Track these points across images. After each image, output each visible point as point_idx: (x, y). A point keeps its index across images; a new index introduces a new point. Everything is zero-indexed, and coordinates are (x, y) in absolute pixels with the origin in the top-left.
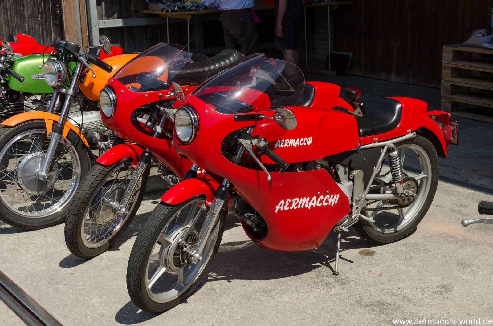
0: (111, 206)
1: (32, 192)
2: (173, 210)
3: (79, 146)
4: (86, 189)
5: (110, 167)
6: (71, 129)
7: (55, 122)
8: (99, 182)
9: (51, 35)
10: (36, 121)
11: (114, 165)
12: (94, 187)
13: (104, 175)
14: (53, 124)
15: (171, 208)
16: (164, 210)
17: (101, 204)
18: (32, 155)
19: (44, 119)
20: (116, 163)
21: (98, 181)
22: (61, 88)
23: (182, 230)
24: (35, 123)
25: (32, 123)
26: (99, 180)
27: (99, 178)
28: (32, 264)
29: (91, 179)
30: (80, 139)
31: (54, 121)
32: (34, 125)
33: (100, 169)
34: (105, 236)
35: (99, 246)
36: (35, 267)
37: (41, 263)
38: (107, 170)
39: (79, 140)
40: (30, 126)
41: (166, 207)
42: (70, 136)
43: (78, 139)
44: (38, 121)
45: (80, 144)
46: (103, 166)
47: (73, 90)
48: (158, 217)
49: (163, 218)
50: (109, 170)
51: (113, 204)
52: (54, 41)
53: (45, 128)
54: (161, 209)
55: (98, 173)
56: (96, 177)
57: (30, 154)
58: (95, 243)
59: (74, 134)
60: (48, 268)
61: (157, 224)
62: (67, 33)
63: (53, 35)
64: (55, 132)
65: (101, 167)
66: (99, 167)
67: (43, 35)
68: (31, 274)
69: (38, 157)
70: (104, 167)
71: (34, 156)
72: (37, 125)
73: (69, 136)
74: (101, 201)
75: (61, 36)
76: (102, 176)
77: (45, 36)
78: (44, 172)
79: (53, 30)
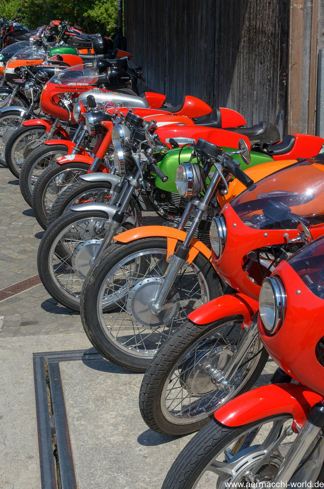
0: (211, 374)
1: (143, 326)
2: (230, 434)
3: (210, 275)
4: (167, 353)
5: (204, 327)
6: (200, 252)
7: (180, 242)
8: (186, 345)
9: (276, 108)
10: (156, 239)
11: (212, 324)
12: (178, 351)
13: (194, 338)
14: (177, 245)
15: (226, 430)
16: (215, 432)
17: (193, 371)
18: (148, 281)
19: (166, 237)
20: (216, 321)
21: (184, 344)
22: (194, 200)
23: (253, 458)
24: (154, 241)
25: (151, 241)
26: (186, 343)
27: (186, 341)
28: (109, 428)
29: (176, 340)
30: (212, 266)
31: (179, 240)
32: (152, 244)
33: (190, 329)
34: (206, 409)
35: (194, 422)
36: (110, 434)
37: (120, 429)
38: (199, 330)
39: (210, 267)
40: (148, 244)
41: (220, 428)
42: (199, 261)
43: (209, 265)
44: (158, 239)
45: (211, 272)
46: (195, 324)
47: (206, 204)
48: (205, 441)
49: (212, 443)
50: (202, 330)
51: (214, 371)
52: (278, 115)
53: (166, 247)
54: (212, 430)
55: (186, 334)
56: (183, 338)
57: (146, 277)
58: (188, 417)
59: (204, 258)
60: (123, 440)
61: (202, 451)
62: (291, 107)
63: (278, 107)
64: (177, 255)
65: (191, 326)
66: (189, 325)
67: (269, 107)
68: (99, 445)
69: (157, 283)
70: (195, 326)
71: (150, 281)
72: (157, 243)
73: (197, 261)
74: (194, 368)
75: (285, 110)
76: (191, 338)
77: (271, 107)
78: (158, 305)
79: (279, 102)
